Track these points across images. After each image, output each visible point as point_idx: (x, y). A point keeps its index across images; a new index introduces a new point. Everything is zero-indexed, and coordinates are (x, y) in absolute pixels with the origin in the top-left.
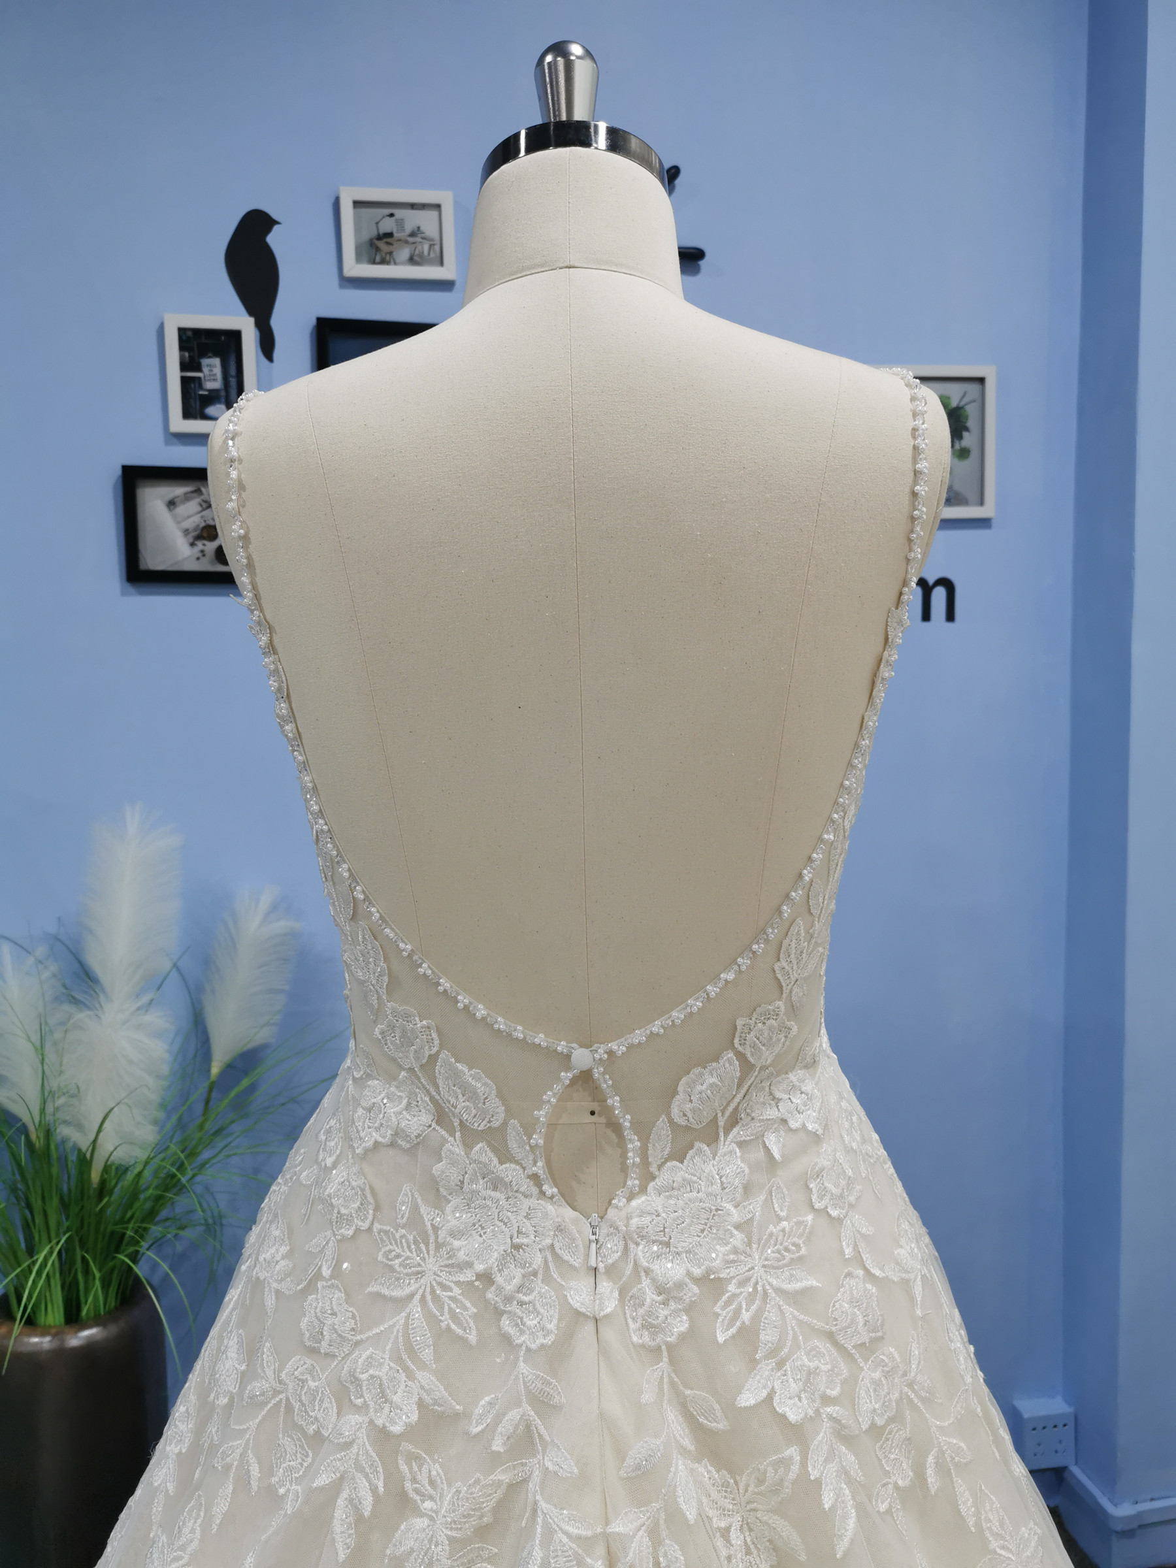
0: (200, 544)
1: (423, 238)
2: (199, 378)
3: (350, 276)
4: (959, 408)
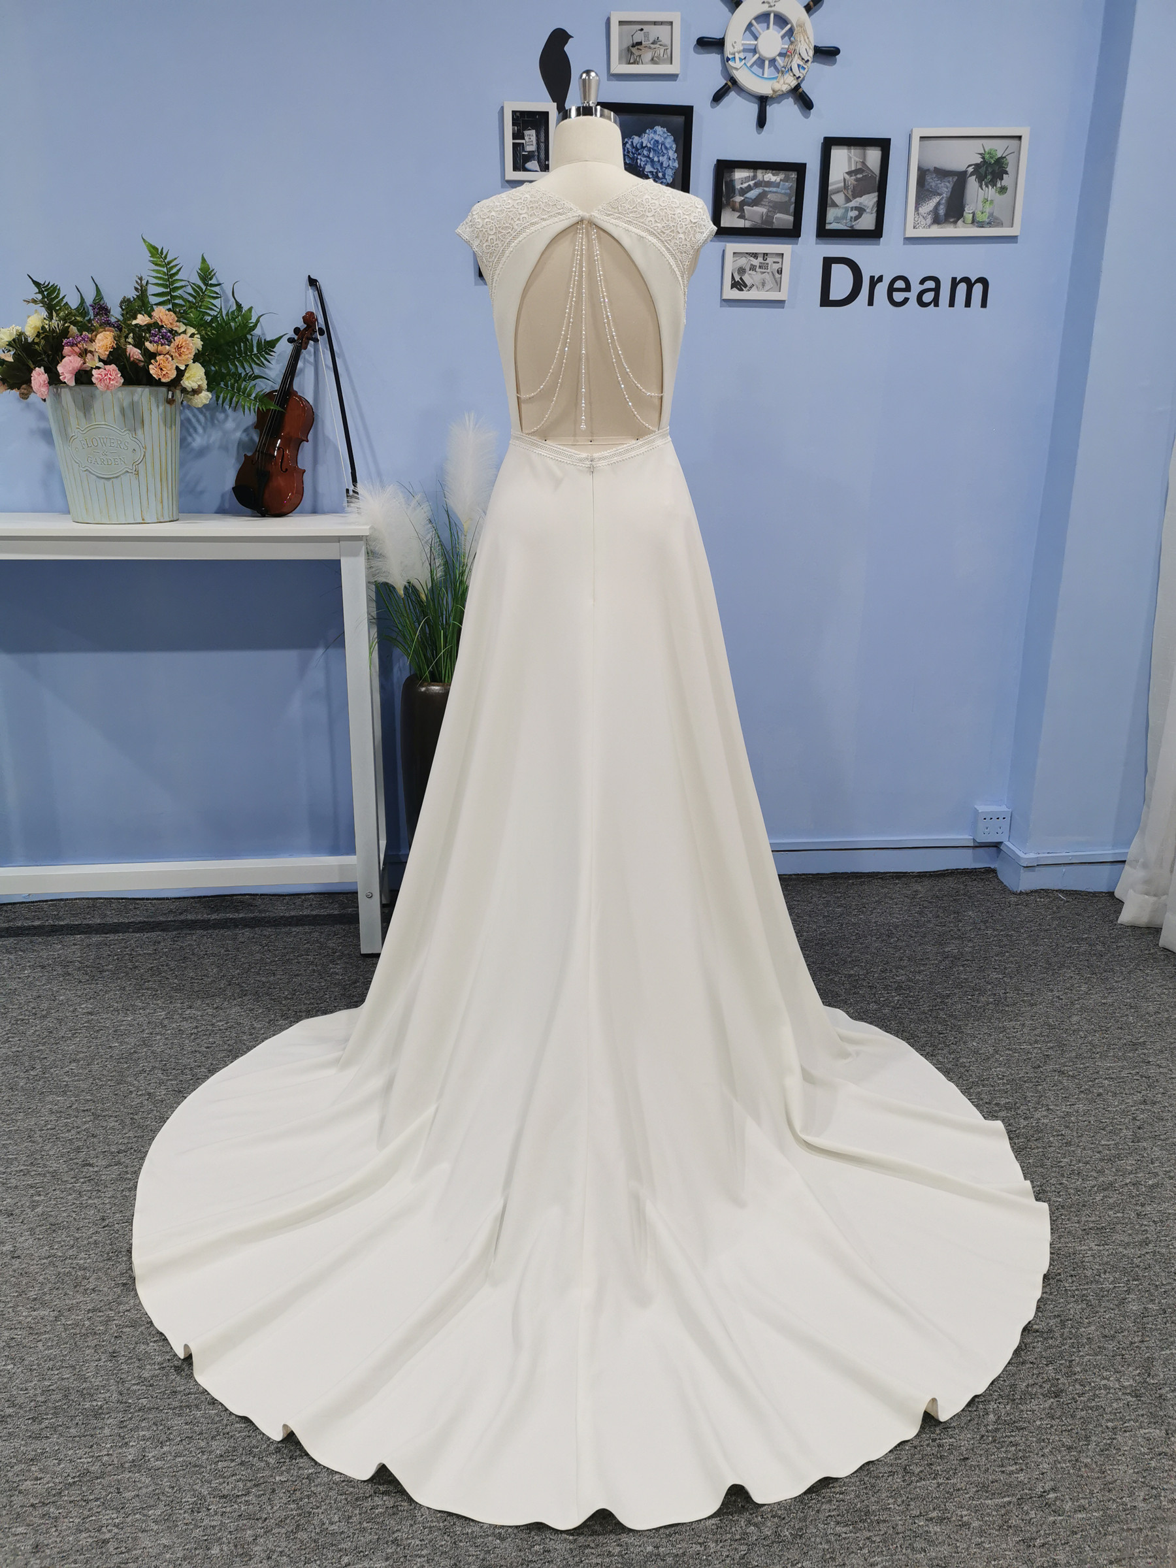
1: (660, 45)
3: (614, 72)
4: (1002, 158)
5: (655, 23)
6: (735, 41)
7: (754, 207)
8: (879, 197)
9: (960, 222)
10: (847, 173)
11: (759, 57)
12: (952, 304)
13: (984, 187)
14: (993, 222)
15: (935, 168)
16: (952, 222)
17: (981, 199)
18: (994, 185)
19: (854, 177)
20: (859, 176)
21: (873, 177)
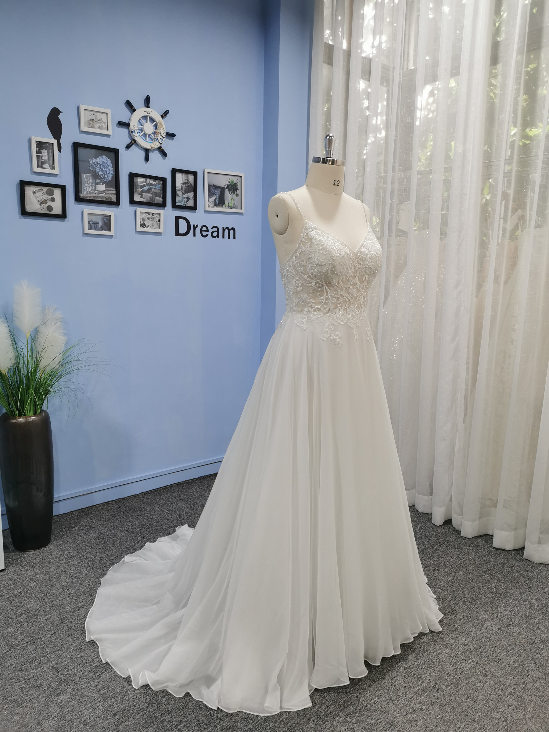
0: (42, 205)
1: (102, 122)
2: (41, 156)
3: (83, 130)
4: (236, 183)
5: (99, 112)
6: (134, 125)
7: (147, 194)
8: (194, 194)
9: (224, 206)
10: (182, 183)
11: (144, 133)
12: (223, 237)
13: (231, 193)
14: (235, 207)
15: (213, 185)
16: (221, 206)
17: (230, 198)
18: (234, 193)
19: (184, 185)
20: (187, 185)
21: (191, 186)
